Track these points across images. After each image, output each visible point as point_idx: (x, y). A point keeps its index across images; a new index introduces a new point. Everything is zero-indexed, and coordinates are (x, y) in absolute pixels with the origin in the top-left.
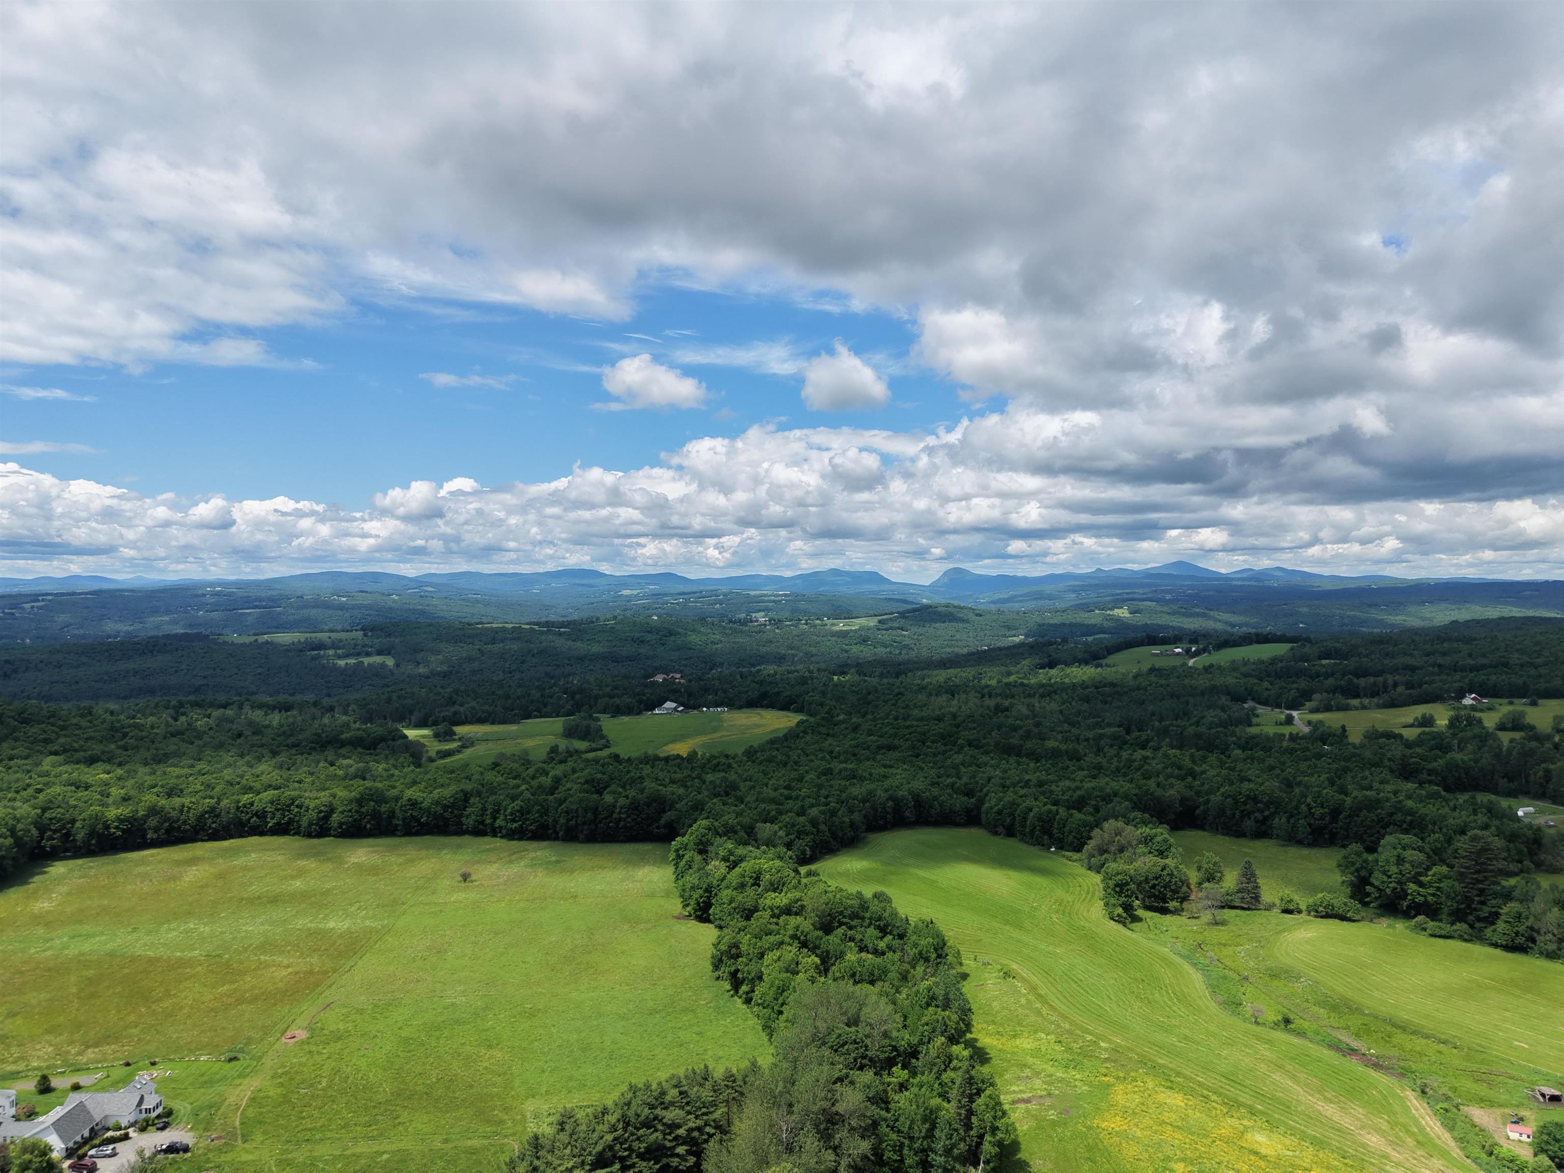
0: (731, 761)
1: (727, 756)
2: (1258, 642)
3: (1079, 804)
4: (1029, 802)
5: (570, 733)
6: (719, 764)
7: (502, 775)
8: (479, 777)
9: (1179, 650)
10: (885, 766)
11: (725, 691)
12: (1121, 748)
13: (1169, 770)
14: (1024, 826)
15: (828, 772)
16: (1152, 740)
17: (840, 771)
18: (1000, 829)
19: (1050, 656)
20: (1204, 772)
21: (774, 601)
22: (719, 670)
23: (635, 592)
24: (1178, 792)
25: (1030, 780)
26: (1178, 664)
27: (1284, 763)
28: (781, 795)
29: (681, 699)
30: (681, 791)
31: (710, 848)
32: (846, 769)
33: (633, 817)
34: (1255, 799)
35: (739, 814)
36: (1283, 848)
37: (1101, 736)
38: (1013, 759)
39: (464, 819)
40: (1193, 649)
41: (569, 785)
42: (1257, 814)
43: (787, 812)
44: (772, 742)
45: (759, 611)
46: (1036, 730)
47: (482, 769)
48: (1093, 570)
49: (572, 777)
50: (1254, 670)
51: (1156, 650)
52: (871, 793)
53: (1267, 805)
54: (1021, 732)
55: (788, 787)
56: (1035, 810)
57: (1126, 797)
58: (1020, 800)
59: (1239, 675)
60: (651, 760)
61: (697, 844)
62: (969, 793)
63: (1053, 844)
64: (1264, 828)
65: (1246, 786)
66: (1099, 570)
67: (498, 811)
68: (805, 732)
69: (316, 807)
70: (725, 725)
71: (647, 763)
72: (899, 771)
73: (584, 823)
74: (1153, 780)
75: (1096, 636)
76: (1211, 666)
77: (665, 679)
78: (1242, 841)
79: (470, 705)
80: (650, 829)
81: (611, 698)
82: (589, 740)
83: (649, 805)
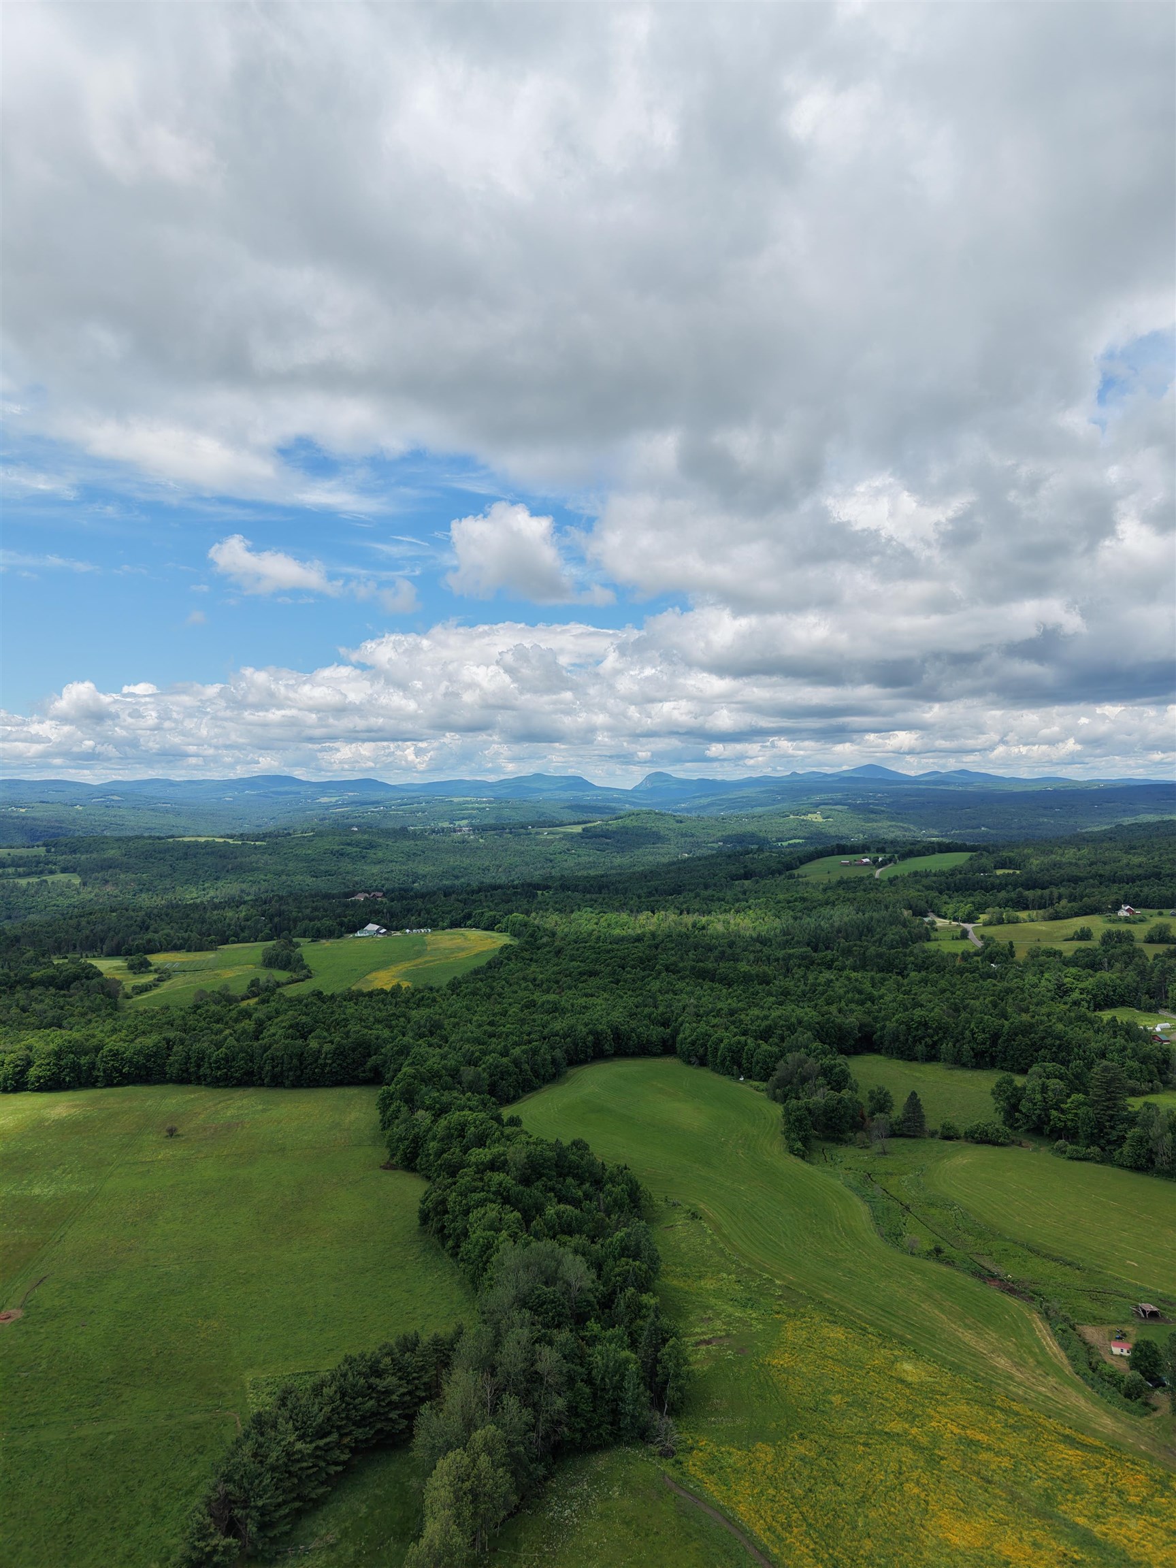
0: (435, 994)
1: (431, 989)
2: (941, 852)
3: (765, 1035)
4: (720, 1033)
5: (270, 962)
6: (423, 997)
7: (205, 1019)
8: (180, 1023)
9: (868, 860)
10: (586, 995)
11: (428, 912)
12: (808, 968)
13: (850, 995)
14: (715, 1056)
15: (532, 1004)
16: (837, 960)
17: (543, 1004)
18: (693, 1059)
19: (746, 867)
20: (881, 997)
21: (478, 809)
22: (422, 883)
23: (333, 800)
24: (857, 1019)
25: (721, 1009)
26: (865, 875)
27: (954, 985)
28: (485, 1032)
29: (383, 921)
30: (386, 1033)
31: (416, 1097)
32: (548, 1002)
33: (338, 1062)
34: (926, 1025)
35: (444, 1057)
36: (949, 1072)
37: (790, 956)
38: (707, 985)
39: (168, 1068)
40: (880, 859)
41: (272, 1031)
42: (927, 1039)
43: (490, 1054)
44: (476, 972)
45: (463, 818)
46: (729, 951)
47: (182, 1013)
48: (789, 773)
49: (276, 1020)
50: (934, 882)
51: (845, 859)
52: (572, 1028)
53: (936, 1031)
54: (716, 953)
55: (491, 1024)
56: (726, 1041)
57: (809, 1027)
58: (711, 1031)
59: (921, 887)
60: (354, 997)
61: (402, 1093)
62: (665, 1024)
63: (742, 1074)
64: (933, 1052)
65: (918, 1012)
66: (794, 774)
67: (202, 1059)
68: (509, 959)
69: (11, 1062)
70: (429, 948)
71: (351, 999)
72: (599, 1001)
73: (290, 1069)
74: (835, 1005)
75: (791, 842)
76: (896, 878)
77: (366, 898)
78: (914, 1065)
79: (165, 931)
80: (356, 1073)
81: (311, 920)
82: (290, 970)
83: (354, 1050)
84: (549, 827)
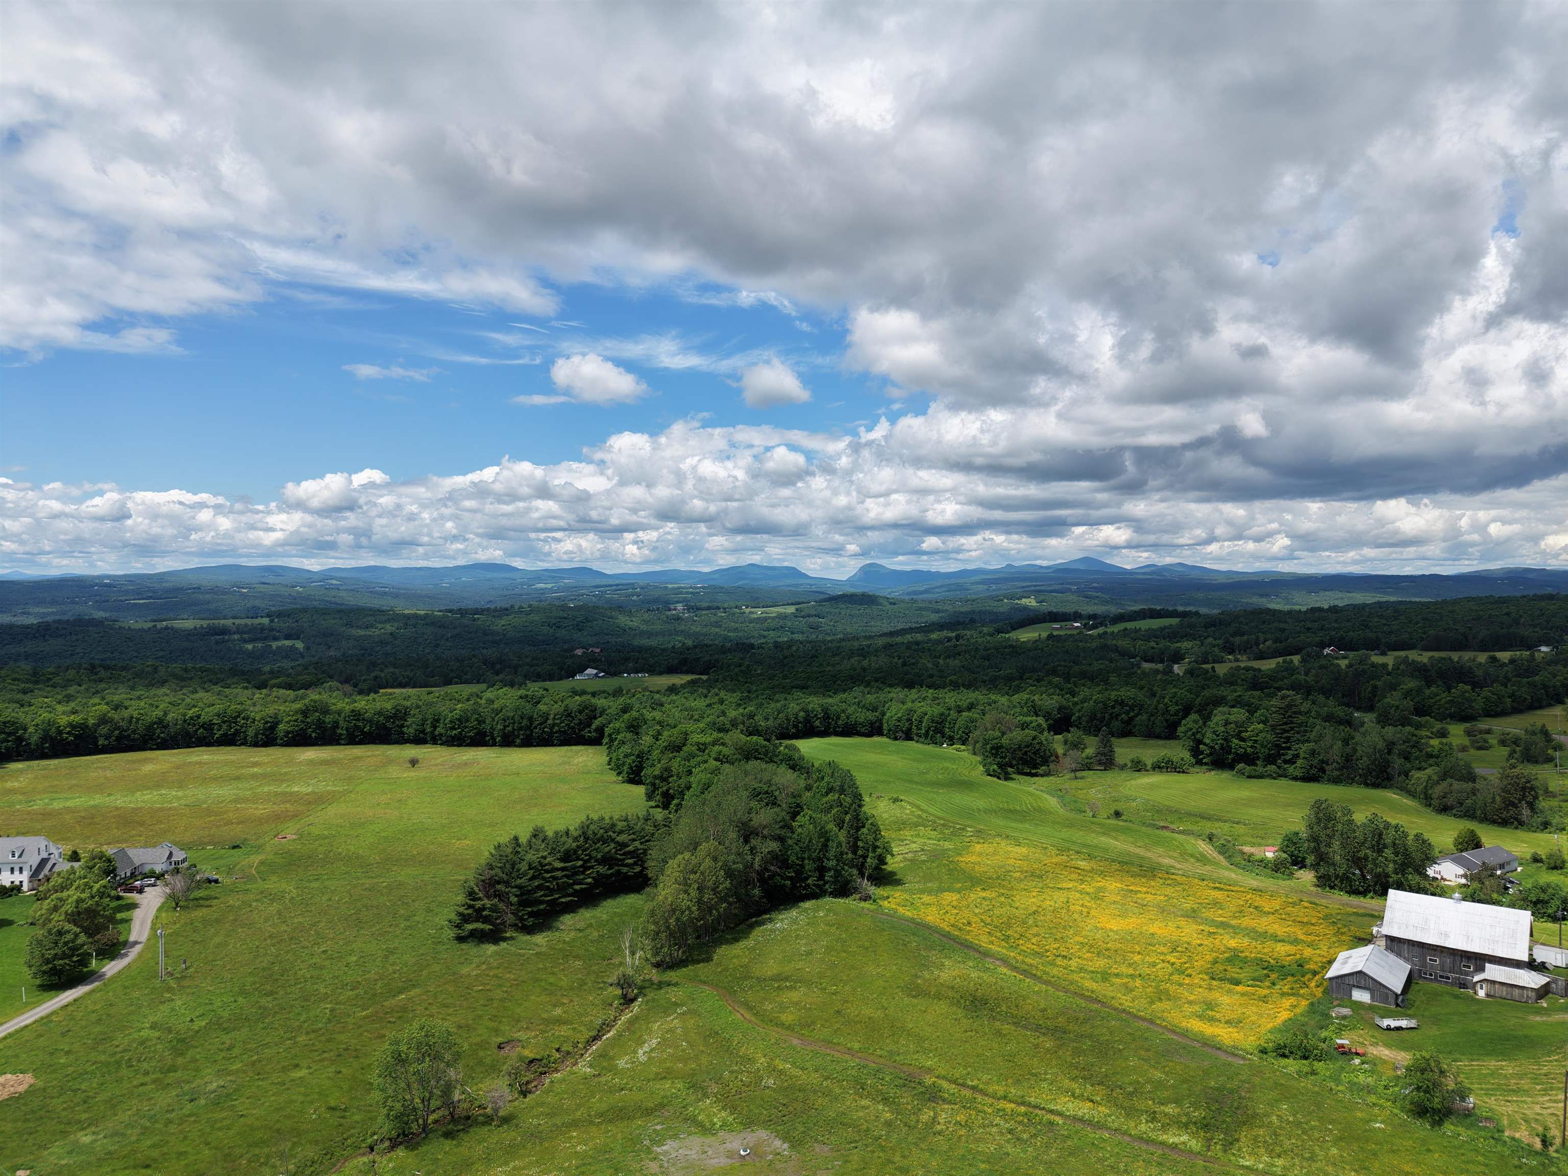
3: (968, 709)
4: (925, 708)
11: (645, 660)
14: (919, 732)
18: (899, 736)
20: (1081, 691)
21: (692, 593)
24: (1057, 702)
25: (927, 697)
33: (566, 722)
34: (1122, 703)
38: (914, 690)
41: (503, 701)
42: (1123, 716)
44: (694, 682)
52: (785, 706)
53: (1132, 708)
56: (930, 713)
58: (916, 708)
62: (875, 709)
63: (945, 741)
64: (1129, 727)
68: (724, 679)
69: (262, 719)
77: (584, 652)
80: (583, 733)
81: (531, 666)
83: (581, 712)
84: (763, 607)
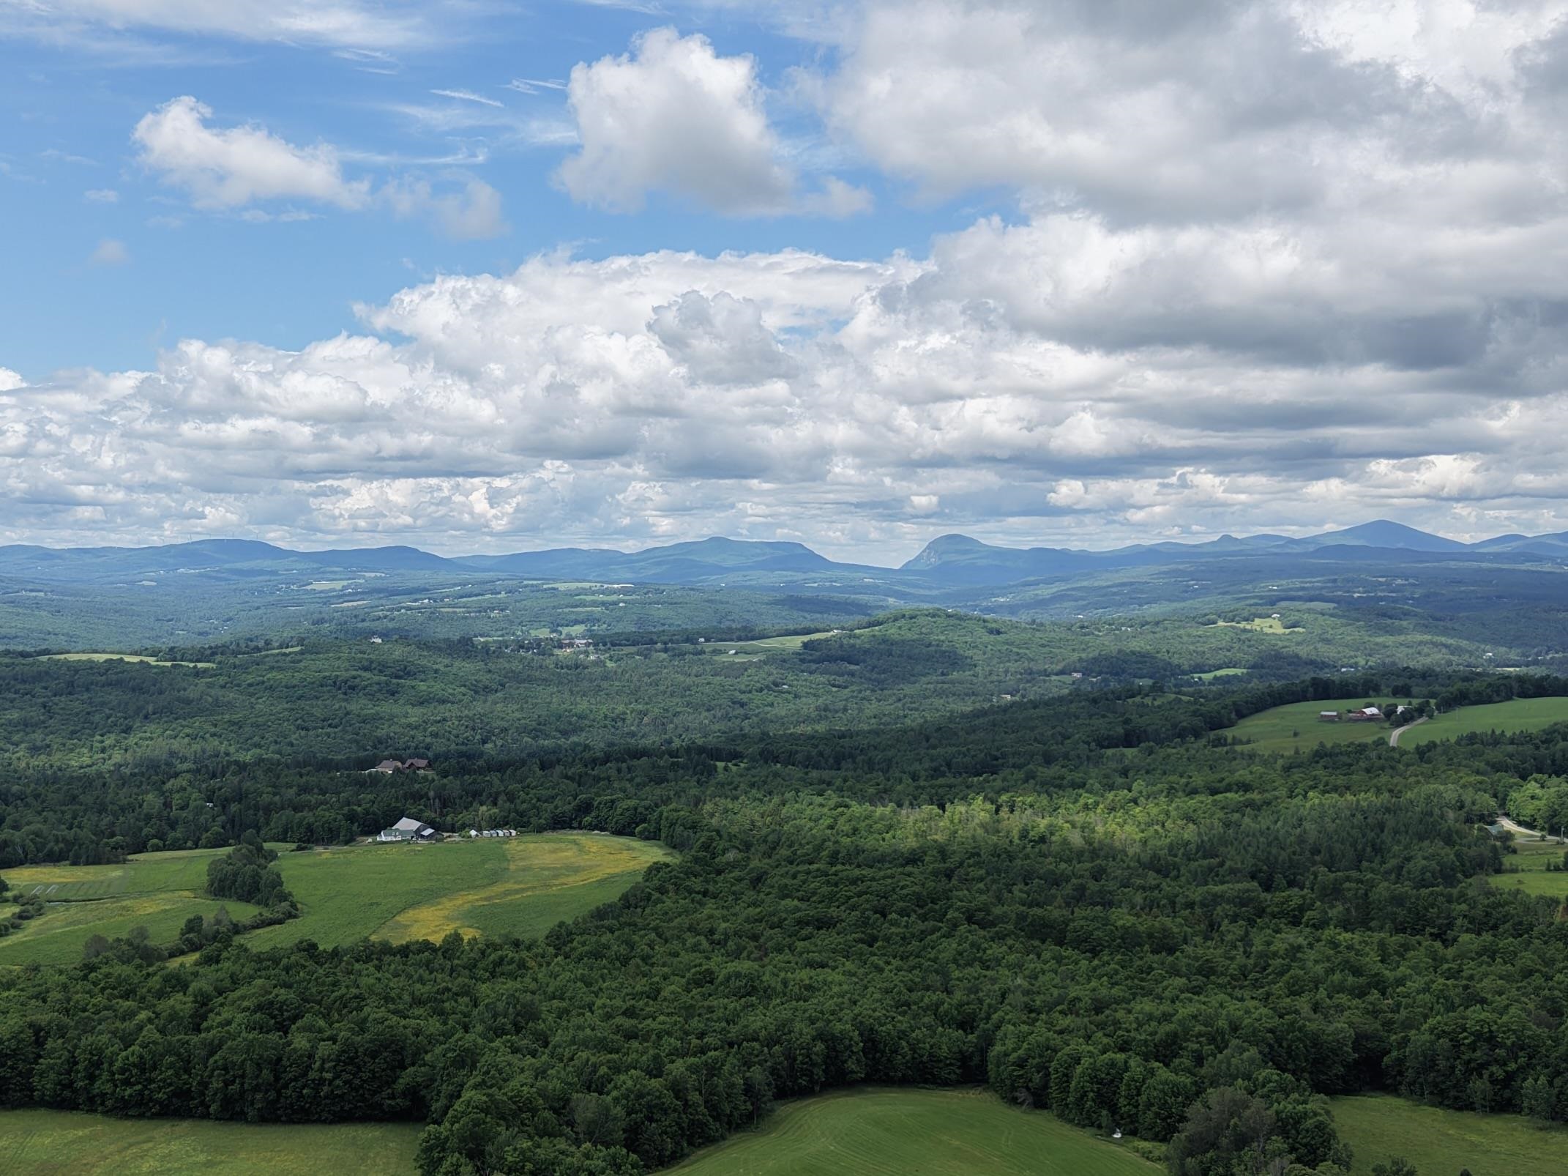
0: (524, 954)
1: (517, 944)
2: (1524, 695)
3: (1166, 1051)
4: (1077, 1044)
5: (222, 886)
6: (502, 959)
7: (103, 990)
8: (59, 996)
9: (1374, 710)
10: (811, 965)
11: (511, 798)
12: (1252, 922)
13: (1337, 977)
14: (1066, 1091)
15: (707, 978)
16: (1311, 907)
17: (728, 979)
18: (1022, 1095)
19: (1127, 721)
20: (1400, 982)
21: (603, 603)
22: (499, 743)
23: (337, 585)
24: (1351, 1024)
25: (1078, 999)
26: (1369, 740)
27: (1550, 963)
28: (618, 1029)
29: (429, 814)
30: (434, 1026)
31: (489, 1148)
32: (738, 975)
34: (1491, 1039)
35: (540, 1073)
36: (1539, 1134)
37: (1216, 899)
38: (1049, 950)
39: (36, 1079)
40: (1400, 709)
41: (226, 1015)
42: (1494, 1068)
43: (627, 1071)
44: (600, 914)
45: (576, 622)
46: (1093, 886)
47: (63, 978)
48: (1215, 538)
49: (233, 996)
50: (1511, 756)
51: (1329, 709)
52: (784, 1026)
53: (1514, 1052)
54: (1068, 889)
55: (629, 1013)
56: (1086, 1062)
57: (1252, 1038)
58: (1057, 1040)
59: (1482, 766)
60: (376, 954)
61: (463, 1140)
62: (966, 1024)
63: (1118, 1125)
64: (1507, 1093)
65: (1476, 1014)
66: (1226, 538)
67: (98, 1065)
68: (662, 890)
70: (512, 867)
71: (368, 959)
72: (835, 976)
73: (256, 1088)
74: (1306, 997)
75: (1219, 673)
76: (1432, 746)
77: (397, 770)
78: (1468, 1118)
79: (32, 827)
80: (377, 1098)
81: (296, 809)
82: (258, 903)
83: (374, 1055)
84: (740, 639)
